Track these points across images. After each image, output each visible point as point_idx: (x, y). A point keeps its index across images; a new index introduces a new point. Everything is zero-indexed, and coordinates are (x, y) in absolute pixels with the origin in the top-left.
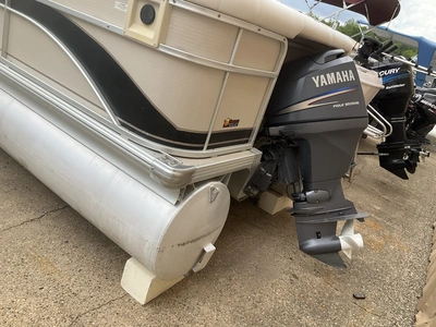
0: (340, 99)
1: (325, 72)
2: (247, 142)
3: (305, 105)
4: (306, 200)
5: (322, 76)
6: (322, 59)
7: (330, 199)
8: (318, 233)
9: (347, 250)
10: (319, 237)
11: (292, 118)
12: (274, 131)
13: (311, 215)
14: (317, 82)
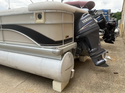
0: (91, 24)
1: (84, 19)
2: (72, 41)
3: (83, 28)
4: (92, 52)
5: (84, 20)
6: (82, 16)
7: (98, 50)
8: (98, 60)
9: (107, 61)
10: (99, 61)
11: (81, 33)
12: (77, 37)
13: (95, 55)
14: (83, 22)
